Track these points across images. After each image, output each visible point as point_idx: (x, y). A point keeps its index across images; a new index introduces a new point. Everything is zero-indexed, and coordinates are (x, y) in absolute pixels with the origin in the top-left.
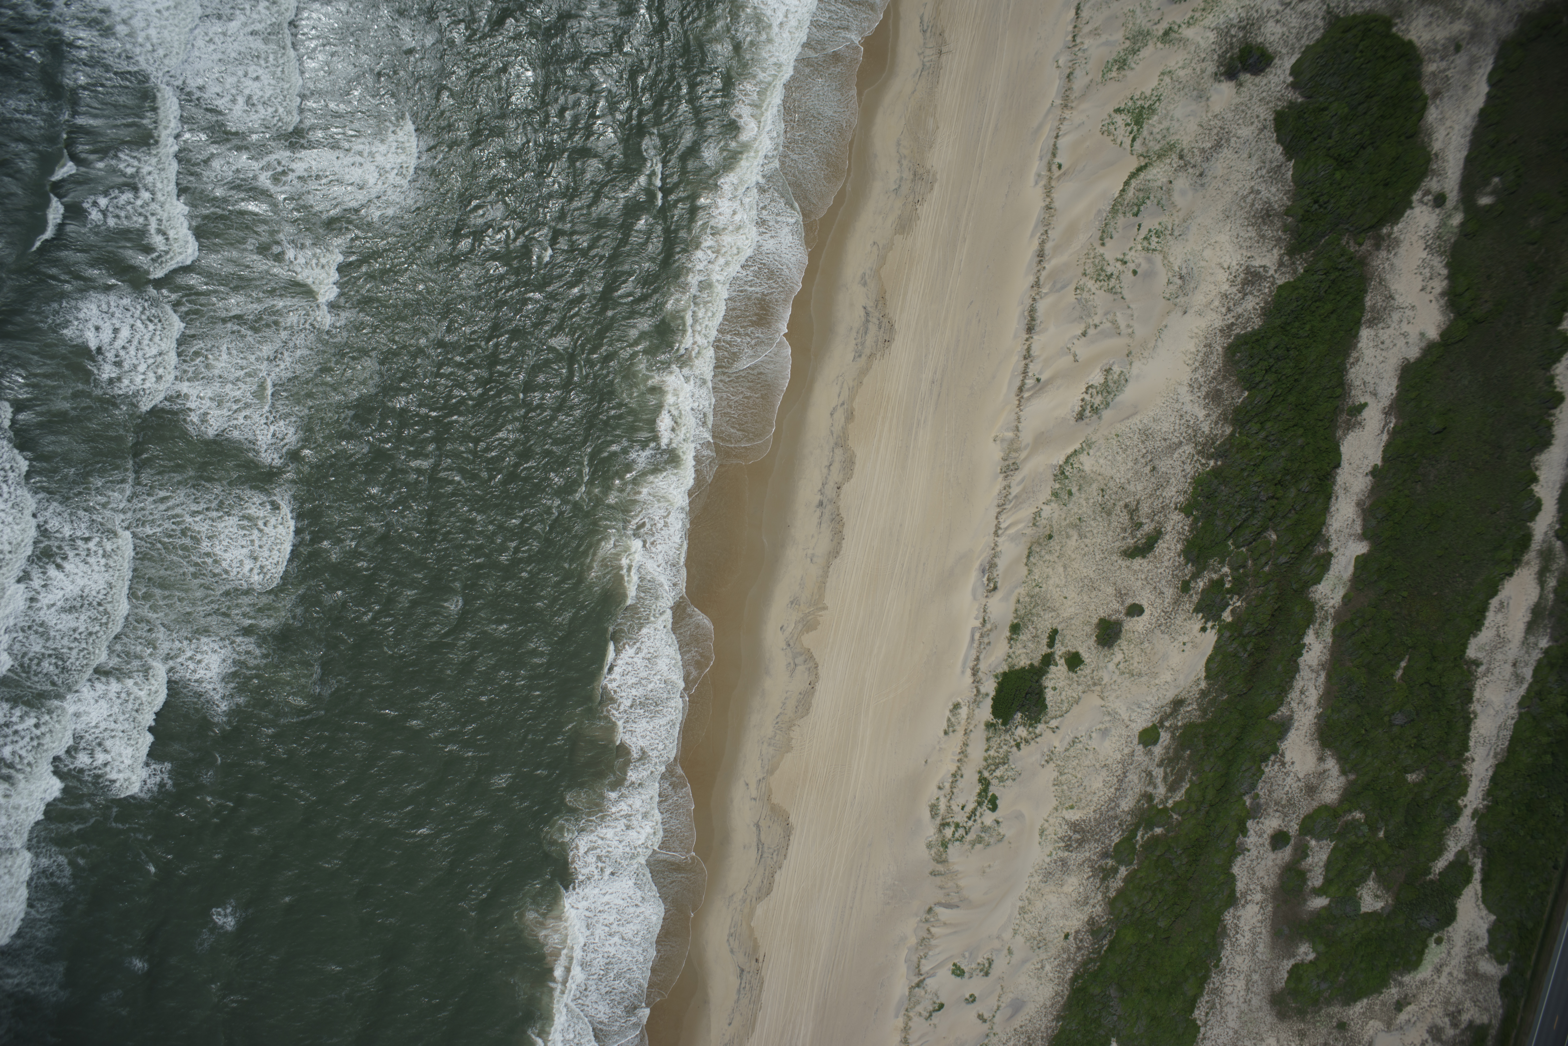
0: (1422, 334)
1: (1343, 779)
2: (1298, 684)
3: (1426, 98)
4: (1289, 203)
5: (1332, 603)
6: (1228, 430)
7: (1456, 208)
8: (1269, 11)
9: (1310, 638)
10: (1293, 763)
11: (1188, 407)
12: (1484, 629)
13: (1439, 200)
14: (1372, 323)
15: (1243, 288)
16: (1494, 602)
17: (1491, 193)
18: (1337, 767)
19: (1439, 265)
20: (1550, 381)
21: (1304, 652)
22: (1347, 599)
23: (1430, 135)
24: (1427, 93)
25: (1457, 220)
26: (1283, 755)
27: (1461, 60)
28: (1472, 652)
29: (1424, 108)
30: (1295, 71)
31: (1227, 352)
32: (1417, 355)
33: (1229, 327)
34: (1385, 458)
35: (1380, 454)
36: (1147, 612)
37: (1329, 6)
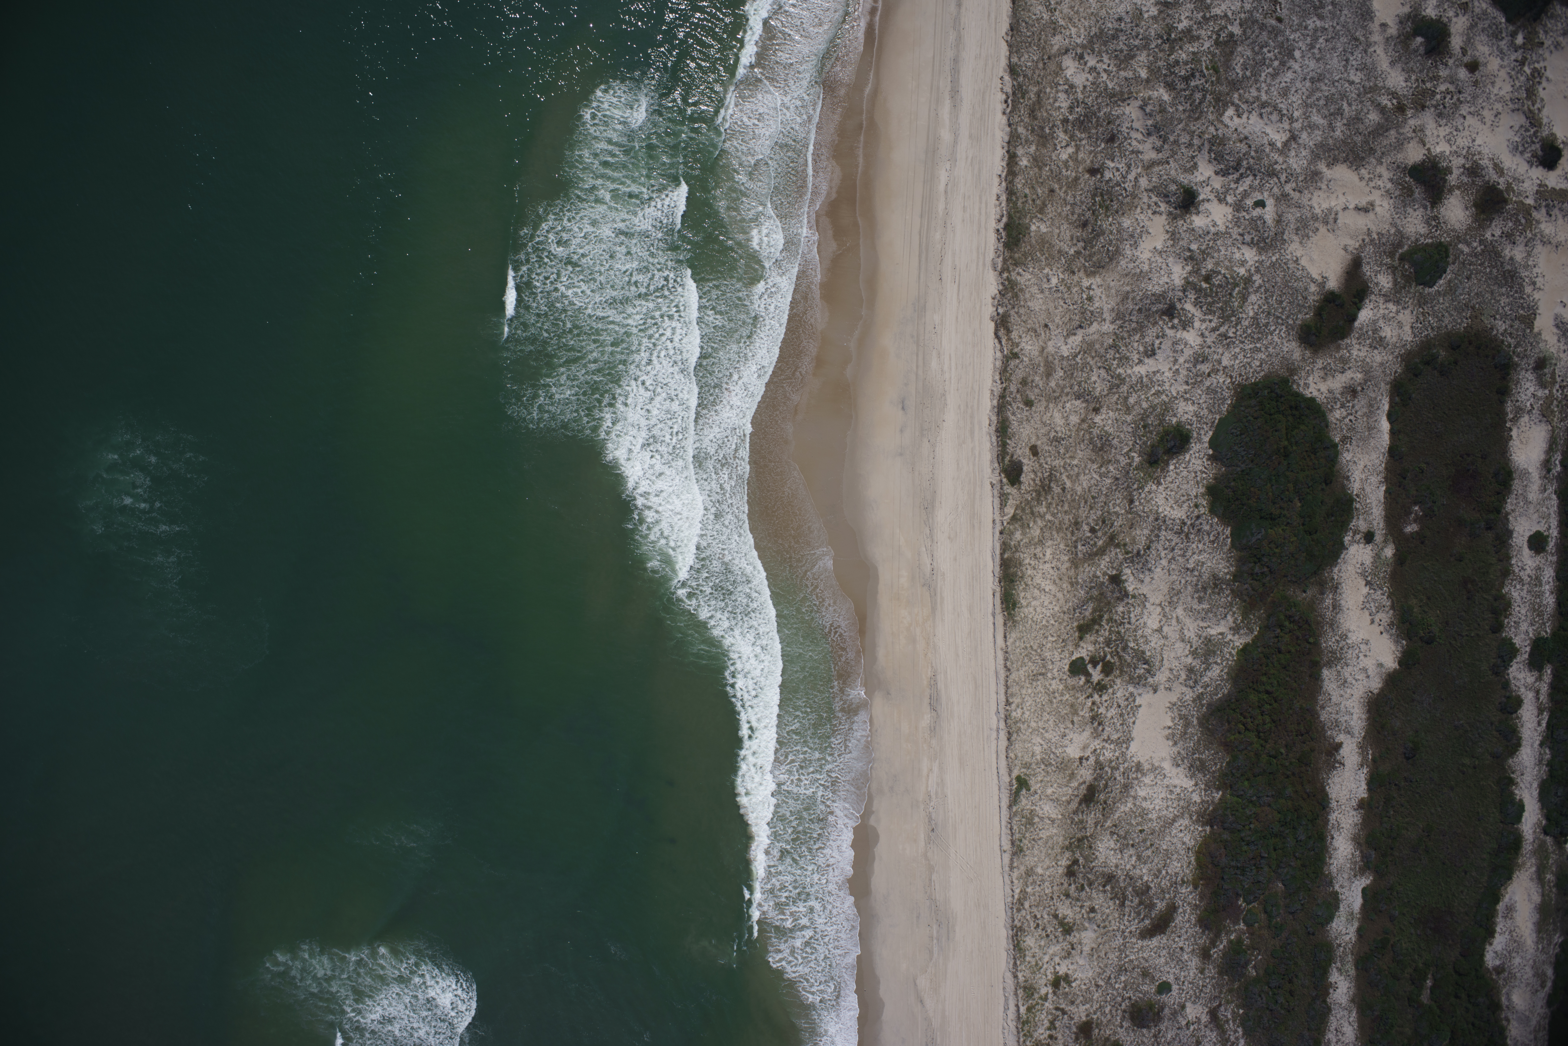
0: (1381, 665)
2: (1333, 1023)
3: (1336, 446)
4: (1232, 569)
5: (1347, 938)
6: (1218, 795)
7: (1385, 541)
8: (1178, 393)
9: (1335, 977)
11: (1176, 782)
12: (1497, 935)
13: (1369, 537)
14: (1329, 664)
15: (1206, 659)
16: (1501, 907)
17: (1415, 521)
19: (1381, 597)
20: (1506, 685)
21: (1331, 991)
22: (1360, 932)
23: (1348, 478)
24: (1337, 440)
25: (1389, 552)
27: (1360, 404)
28: (1490, 959)
29: (1337, 454)
30: (1213, 443)
31: (1204, 721)
32: (1380, 686)
33: (1200, 697)
34: (1370, 789)
35: (1364, 786)
36: (1175, 987)
37: (1231, 377)
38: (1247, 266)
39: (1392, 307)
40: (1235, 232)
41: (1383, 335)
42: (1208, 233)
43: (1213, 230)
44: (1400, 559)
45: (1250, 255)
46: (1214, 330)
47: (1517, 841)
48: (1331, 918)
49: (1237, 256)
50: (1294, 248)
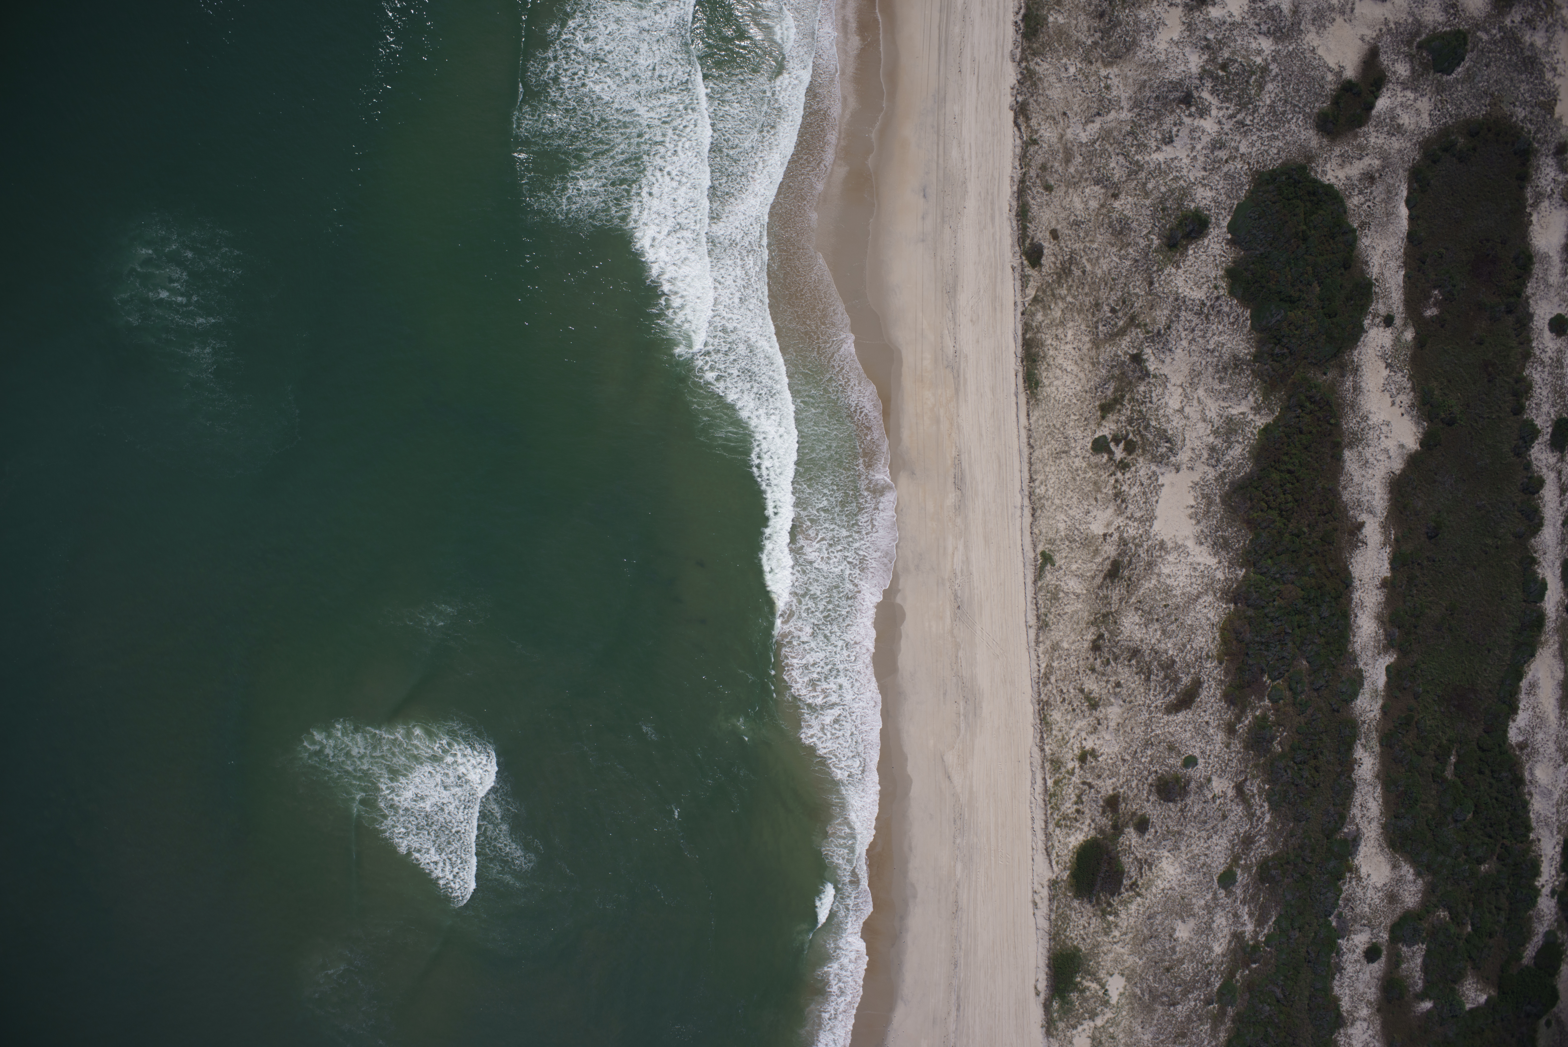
0: (1402, 446)
1: (1420, 882)
2: (1358, 799)
3: (1354, 231)
4: (1253, 350)
5: (1372, 715)
6: (1241, 573)
7: (1405, 325)
8: (1196, 179)
9: (1359, 753)
10: (1369, 876)
11: (1200, 559)
12: (1520, 712)
13: (1388, 321)
14: (1351, 445)
15: (1228, 438)
16: (1524, 684)
17: (1435, 305)
18: (1411, 871)
19: (1402, 379)
20: (1528, 466)
21: (1356, 767)
22: (1384, 709)
23: (1366, 263)
24: (1355, 226)
25: (1409, 335)
26: (1357, 870)
27: (1379, 190)
28: (1514, 736)
29: (1355, 239)
30: (1231, 228)
31: (1226, 499)
32: (1402, 466)
33: (1222, 476)
34: (1393, 568)
35: (1387, 565)
36: (1201, 761)
37: (1249, 164)
38: (1264, 55)
39: (1410, 95)
40: (1251, 23)
41: (1401, 122)
42: (1224, 23)
43: (1229, 20)
44: (1420, 342)
45: (1267, 45)
46: (1231, 117)
47: (1539, 620)
48: (1355, 695)
49: (1254, 45)
50: (1311, 38)
